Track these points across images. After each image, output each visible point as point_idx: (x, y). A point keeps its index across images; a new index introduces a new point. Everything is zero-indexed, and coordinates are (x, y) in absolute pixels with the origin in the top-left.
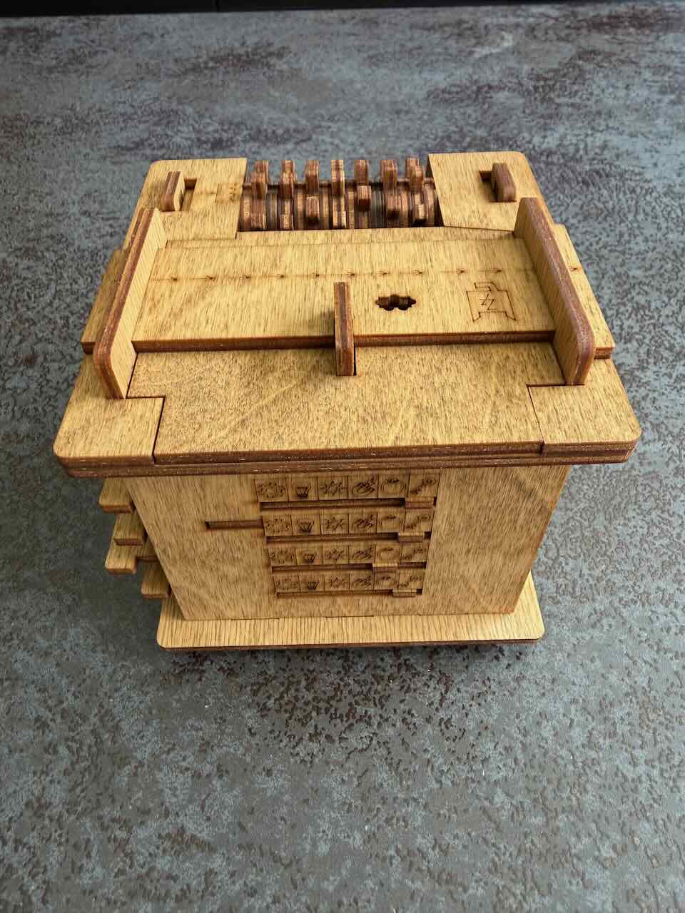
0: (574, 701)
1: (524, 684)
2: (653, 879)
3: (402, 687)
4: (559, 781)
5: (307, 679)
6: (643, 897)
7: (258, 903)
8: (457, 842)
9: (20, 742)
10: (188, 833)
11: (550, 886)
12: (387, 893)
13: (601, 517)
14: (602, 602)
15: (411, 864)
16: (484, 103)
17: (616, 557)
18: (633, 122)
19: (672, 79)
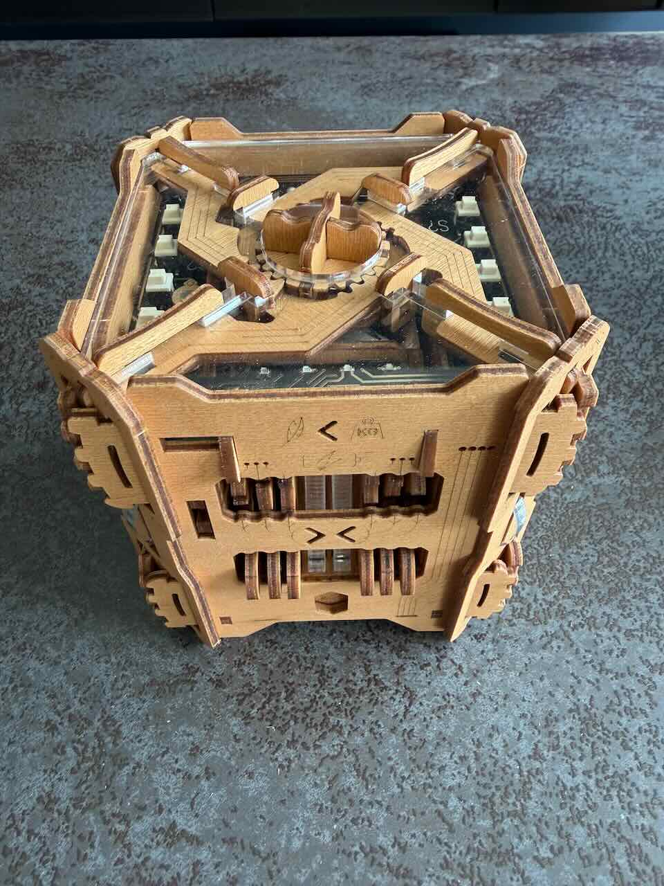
0: (523, 716)
1: (480, 699)
2: (584, 878)
3: (369, 702)
4: (506, 788)
5: (286, 692)
8: (414, 840)
9: (33, 743)
10: (179, 828)
11: (493, 881)
13: (556, 545)
14: (553, 625)
15: (373, 859)
17: (568, 583)
18: (607, 157)
19: (647, 114)
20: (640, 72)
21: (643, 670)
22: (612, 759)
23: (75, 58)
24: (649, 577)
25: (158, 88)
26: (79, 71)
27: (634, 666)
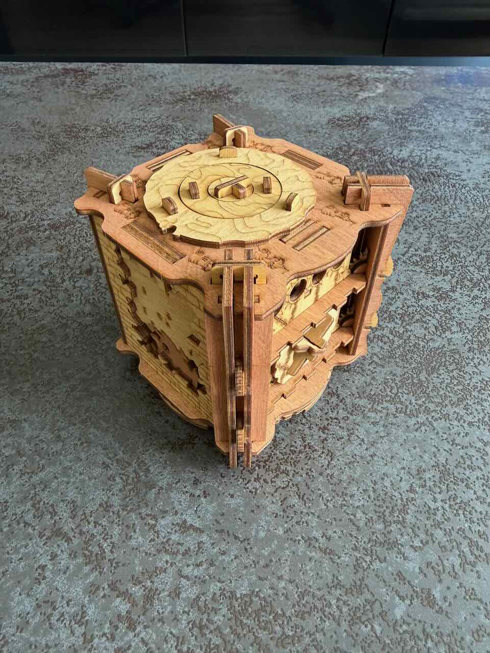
0: (404, 468)
1: (376, 458)
2: (442, 558)
3: (306, 457)
4: (393, 508)
6: (436, 566)
7: (226, 558)
8: (335, 534)
9: (95, 475)
10: (188, 523)
11: (385, 558)
12: (297, 558)
13: (424, 372)
14: (422, 418)
15: (310, 544)
16: (363, 127)
17: (431, 394)
18: (456, 143)
19: (483, 117)
20: (479, 91)
21: (479, 445)
22: (459, 494)
23: (100, 74)
24: (483, 392)
25: (156, 94)
26: (104, 82)
27: (473, 442)
